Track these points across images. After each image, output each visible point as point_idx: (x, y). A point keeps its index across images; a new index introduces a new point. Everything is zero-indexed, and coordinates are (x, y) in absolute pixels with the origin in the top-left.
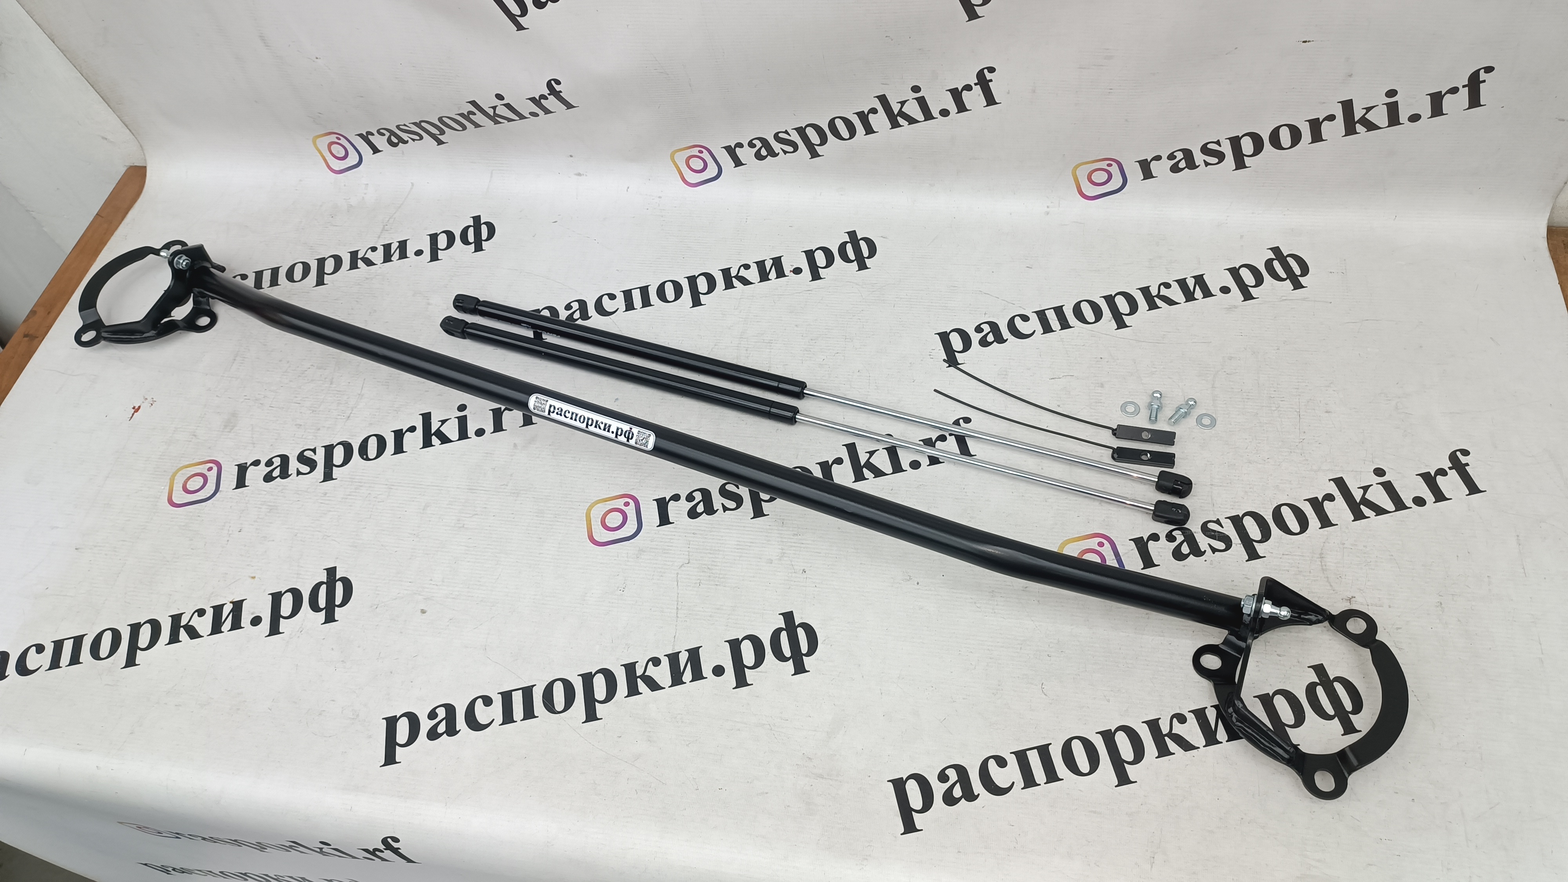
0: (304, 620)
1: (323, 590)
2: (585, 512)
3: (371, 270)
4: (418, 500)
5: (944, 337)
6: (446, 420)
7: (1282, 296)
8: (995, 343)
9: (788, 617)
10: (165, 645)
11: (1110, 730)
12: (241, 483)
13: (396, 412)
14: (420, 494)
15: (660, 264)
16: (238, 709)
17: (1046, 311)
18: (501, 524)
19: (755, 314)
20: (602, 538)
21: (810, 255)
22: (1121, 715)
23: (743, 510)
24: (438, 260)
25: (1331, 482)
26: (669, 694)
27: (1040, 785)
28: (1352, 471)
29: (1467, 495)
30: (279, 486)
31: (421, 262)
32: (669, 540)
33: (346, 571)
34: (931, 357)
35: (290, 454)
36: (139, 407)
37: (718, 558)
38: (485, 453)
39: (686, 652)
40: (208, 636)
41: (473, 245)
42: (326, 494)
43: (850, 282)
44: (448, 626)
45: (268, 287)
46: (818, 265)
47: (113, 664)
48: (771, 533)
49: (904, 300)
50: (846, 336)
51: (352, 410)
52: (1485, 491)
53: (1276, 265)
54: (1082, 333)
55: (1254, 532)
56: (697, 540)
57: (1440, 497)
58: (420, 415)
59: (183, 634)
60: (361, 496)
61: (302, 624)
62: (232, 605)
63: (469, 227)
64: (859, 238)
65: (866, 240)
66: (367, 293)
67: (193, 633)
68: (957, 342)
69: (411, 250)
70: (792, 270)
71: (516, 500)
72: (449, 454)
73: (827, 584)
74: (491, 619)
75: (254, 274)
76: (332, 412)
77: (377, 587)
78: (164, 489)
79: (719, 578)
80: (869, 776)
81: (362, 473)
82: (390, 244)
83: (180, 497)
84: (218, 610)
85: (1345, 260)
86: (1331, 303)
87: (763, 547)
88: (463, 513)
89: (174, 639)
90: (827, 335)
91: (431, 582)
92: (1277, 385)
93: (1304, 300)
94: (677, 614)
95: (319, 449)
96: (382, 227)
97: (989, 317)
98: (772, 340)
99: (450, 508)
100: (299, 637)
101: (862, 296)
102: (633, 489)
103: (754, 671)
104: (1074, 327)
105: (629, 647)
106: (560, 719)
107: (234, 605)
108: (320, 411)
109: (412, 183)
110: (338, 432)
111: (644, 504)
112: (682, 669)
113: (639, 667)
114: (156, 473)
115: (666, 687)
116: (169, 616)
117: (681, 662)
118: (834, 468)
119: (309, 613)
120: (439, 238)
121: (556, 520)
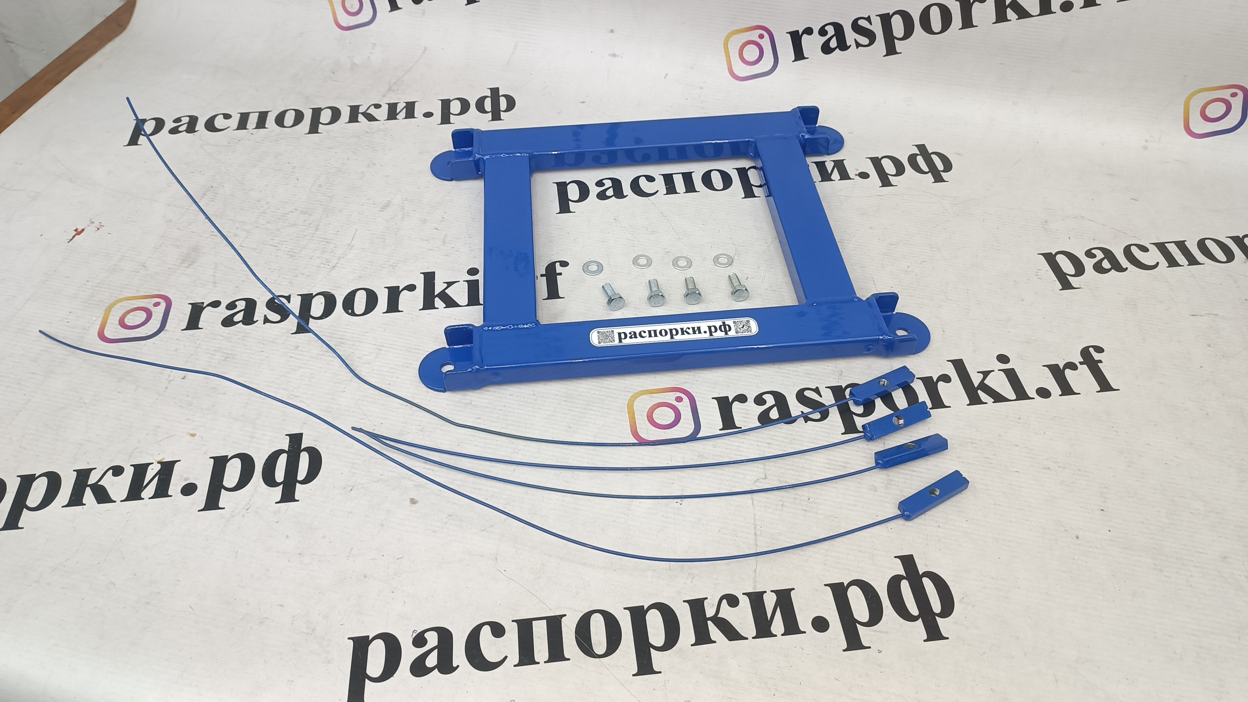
0: (253, 495)
1: (282, 461)
2: (627, 402)
3: (372, 125)
5: (1050, 258)
6: (454, 283)
8: (1113, 270)
9: (908, 561)
10: (63, 507)
12: (193, 323)
13: (392, 267)
14: (418, 360)
16: (148, 603)
17: (1166, 244)
21: (876, 162)
23: (830, 423)
24: (450, 123)
26: (754, 647)
30: (240, 332)
31: (430, 123)
32: (736, 448)
34: (1038, 277)
35: (258, 298)
36: (83, 230)
39: (774, 594)
40: (121, 501)
41: (491, 113)
42: (297, 347)
43: (927, 192)
44: (446, 523)
45: (253, 129)
46: (887, 172)
50: (931, 245)
51: (339, 260)
54: (1215, 271)
58: (421, 273)
59: (88, 496)
61: (250, 500)
62: (159, 466)
63: (486, 97)
64: (930, 152)
65: (939, 155)
66: (366, 146)
67: (102, 496)
68: (1065, 264)
69: (419, 111)
70: (857, 174)
75: (239, 115)
76: (314, 260)
77: (354, 464)
78: (95, 320)
81: (345, 328)
82: (396, 104)
84: (140, 470)
89: (76, 500)
90: (907, 241)
95: (294, 297)
96: (388, 86)
97: (1100, 243)
100: (243, 515)
101: (943, 207)
102: (686, 382)
103: (870, 630)
104: (1203, 264)
105: (693, 578)
106: (602, 666)
107: (162, 466)
108: (299, 257)
109: (424, 47)
110: (320, 281)
111: (702, 401)
112: (769, 616)
113: (709, 606)
114: (89, 302)
115: (750, 638)
116: (74, 471)
117: (767, 606)
118: (941, 385)
119: (261, 487)
120: (451, 103)
121: (590, 408)
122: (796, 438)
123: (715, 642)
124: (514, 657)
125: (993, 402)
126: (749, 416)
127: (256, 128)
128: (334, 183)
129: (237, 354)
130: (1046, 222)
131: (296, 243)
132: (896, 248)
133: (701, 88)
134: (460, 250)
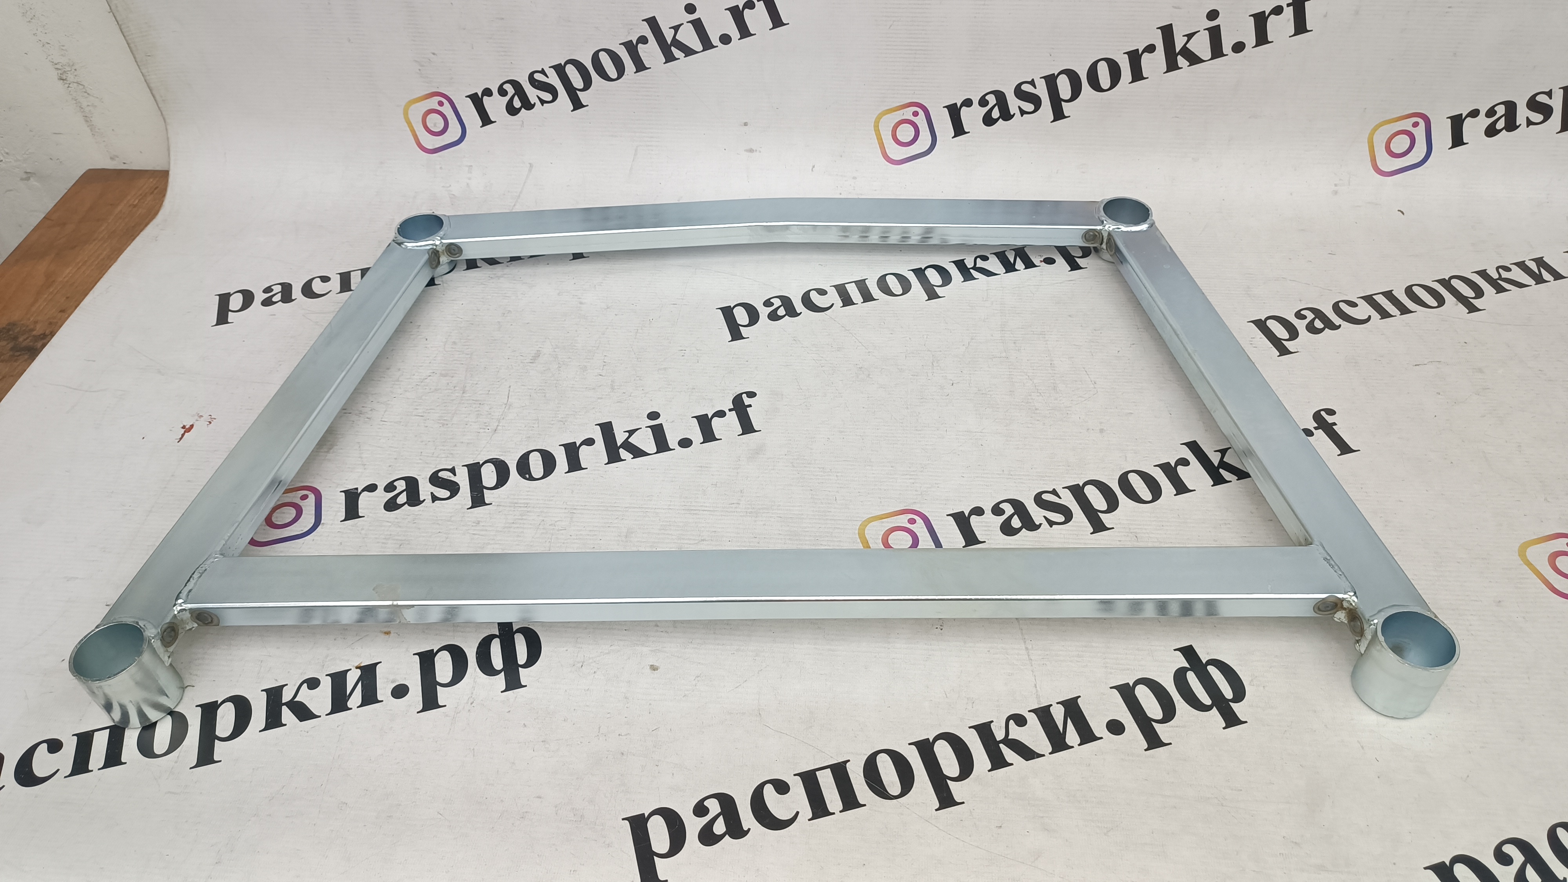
0: (474, 687)
1: (496, 647)
2: (857, 532)
4: (616, 525)
5: (1261, 324)
6: (635, 430)
8: (1326, 329)
9: (1189, 653)
10: (260, 731)
12: (352, 512)
13: (561, 423)
14: (618, 518)
16: (391, 817)
17: (1374, 297)
19: (1013, 306)
23: (1077, 525)
26: (1053, 763)
30: (408, 515)
34: (1254, 346)
35: (419, 475)
36: (192, 426)
38: (699, 467)
39: (1060, 705)
40: (327, 715)
42: (478, 522)
47: (176, 762)
51: (499, 422)
54: (1429, 318)
58: (596, 425)
59: (287, 715)
60: (531, 524)
61: (472, 693)
62: (360, 670)
67: (303, 713)
68: (1278, 329)
70: (1042, 260)
71: (755, 521)
72: (648, 469)
74: (758, 673)
75: (338, 275)
76: (471, 425)
80: (1394, 864)
81: (527, 495)
84: (339, 679)
88: (683, 539)
89: (273, 721)
90: (1111, 324)
91: (656, 628)
95: (459, 469)
97: (1307, 303)
100: (469, 710)
102: (915, 502)
103: (1167, 726)
104: (1416, 312)
105: (973, 703)
106: (901, 806)
107: (363, 671)
108: (453, 424)
110: (484, 447)
111: (936, 520)
112: (1061, 728)
113: (997, 729)
115: (1047, 754)
116: (262, 691)
117: (1056, 719)
118: (1181, 470)
119: (480, 677)
121: (819, 543)
122: (1045, 544)
123: (1012, 764)
124: (806, 811)
125: (1237, 480)
126: (990, 529)
128: (469, 338)
129: (412, 540)
130: (1248, 287)
131: (445, 410)
132: (1101, 333)
134: (632, 395)
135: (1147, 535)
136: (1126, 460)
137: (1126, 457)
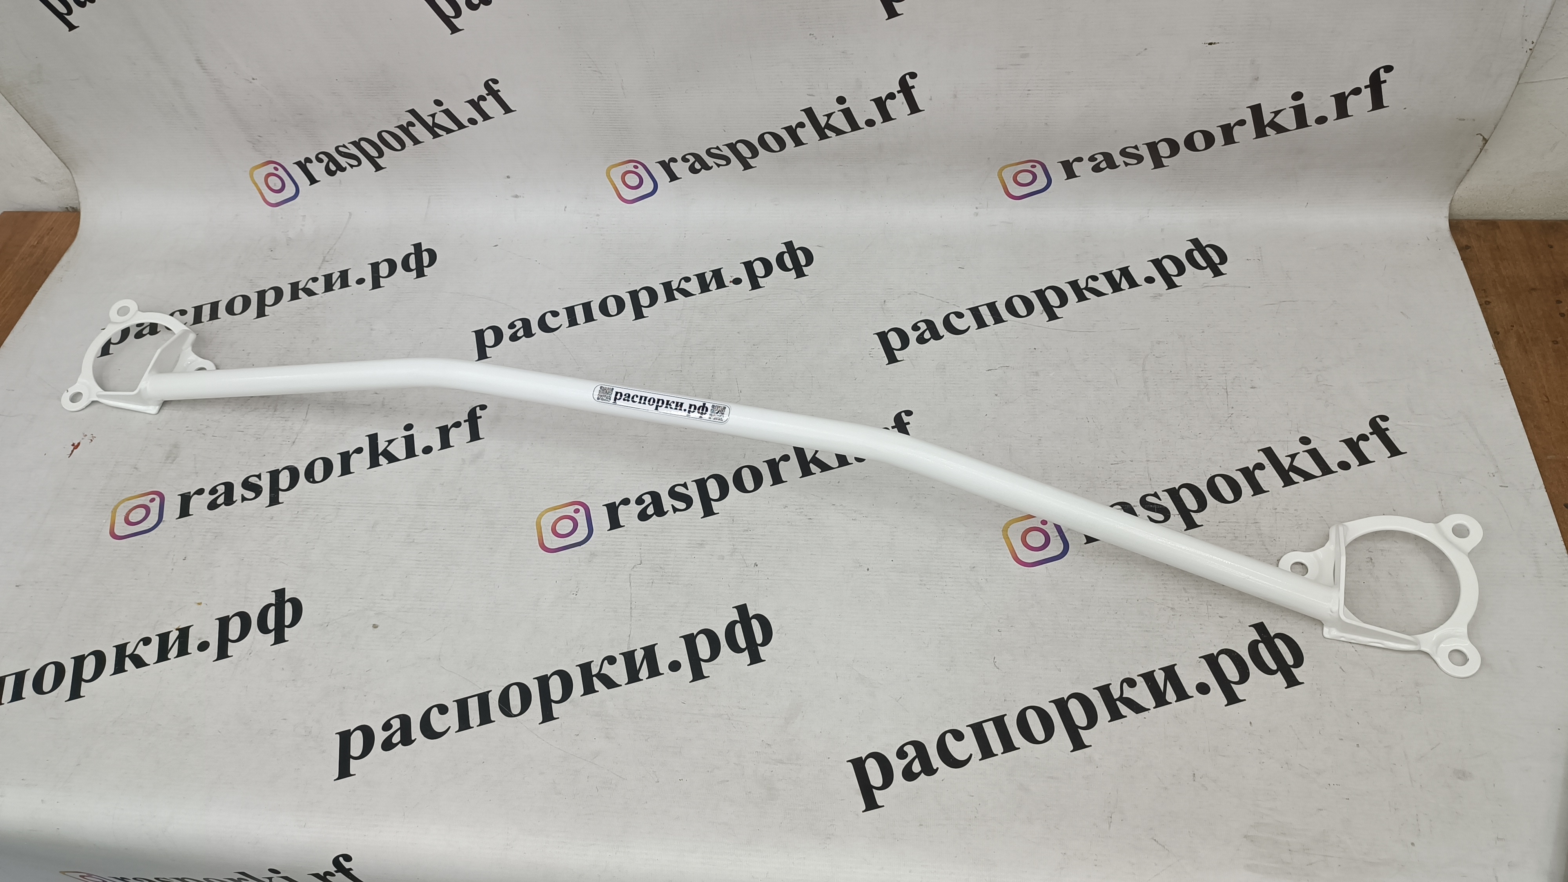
0: (253, 642)
1: (272, 612)
2: (536, 520)
3: (312, 300)
4: (367, 518)
5: (883, 337)
6: (393, 440)
7: (1204, 283)
8: (932, 339)
9: (742, 610)
10: (111, 675)
11: (1063, 698)
12: (185, 512)
13: (342, 435)
14: (369, 513)
15: (601, 281)
16: (188, 734)
17: (979, 308)
18: (452, 537)
20: (553, 545)
21: (749, 266)
22: (1072, 683)
23: (694, 511)
24: (380, 287)
25: (1261, 452)
26: (626, 690)
27: (997, 755)
28: (1279, 441)
29: (1389, 457)
30: (224, 513)
31: (363, 290)
32: (620, 543)
33: (295, 592)
34: (871, 356)
35: (235, 481)
36: (79, 444)
37: (669, 557)
38: (434, 469)
39: (642, 650)
40: (154, 664)
41: (415, 271)
42: (272, 518)
43: (789, 290)
44: (401, 639)
45: (207, 321)
46: (757, 275)
47: (57, 697)
48: (722, 530)
49: (842, 304)
50: (787, 340)
51: (297, 436)
52: (1406, 453)
53: (1196, 254)
54: (1016, 326)
55: (1190, 502)
56: (648, 541)
57: (1363, 460)
58: (366, 436)
59: (128, 664)
60: (308, 518)
61: (251, 647)
62: (178, 632)
63: (410, 254)
64: (796, 248)
65: (803, 250)
66: (309, 322)
67: (139, 662)
68: (894, 340)
69: (352, 279)
70: (732, 280)
71: (465, 513)
72: (397, 472)
73: (779, 576)
74: (444, 629)
75: (193, 309)
76: (277, 438)
77: (327, 605)
78: (105, 522)
79: (672, 576)
80: (829, 758)
81: (309, 495)
82: (331, 274)
83: (122, 529)
84: (164, 638)
85: (1260, 248)
86: (1249, 287)
87: (714, 544)
88: (412, 528)
89: (119, 668)
90: (768, 339)
91: (382, 597)
92: (1204, 364)
93: (1224, 286)
94: (631, 613)
95: (263, 475)
96: (323, 258)
97: (925, 316)
98: (715, 347)
99: (399, 524)
100: (248, 659)
101: (801, 302)
102: (583, 496)
103: (711, 664)
104: (1007, 321)
105: (583, 648)
106: (517, 722)
107: (180, 632)
108: (264, 438)
109: (350, 213)
110: (284, 457)
111: (594, 510)
112: (638, 667)
113: (595, 667)
114: (97, 507)
115: (623, 685)
116: (114, 647)
117: (637, 660)
119: (258, 635)
120: (380, 266)
121: (507, 530)
122: (666, 527)
123: (598, 691)
124: (455, 726)
125: (820, 472)
126: (631, 516)
127: (210, 320)
130: (885, 302)
133: (598, 215)
134: (397, 409)
135: (741, 518)
136: (744, 458)
137: (745, 454)
